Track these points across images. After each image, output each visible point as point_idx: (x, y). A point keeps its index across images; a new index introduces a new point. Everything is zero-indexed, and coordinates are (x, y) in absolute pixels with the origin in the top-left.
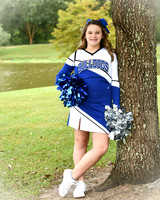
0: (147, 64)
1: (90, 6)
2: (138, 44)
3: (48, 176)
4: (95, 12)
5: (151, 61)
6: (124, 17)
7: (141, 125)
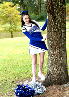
0: (62, 30)
2: (59, 21)
3: (13, 82)
6: (52, 8)
7: (60, 58)
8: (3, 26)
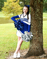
0: (40, 19)
1: (13, 1)
4: (15, 3)
6: (34, 4)
7: (38, 38)
8: (9, 15)
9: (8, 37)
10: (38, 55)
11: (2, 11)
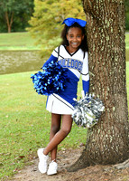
0: (116, 49)
2: (108, 30)
5: (120, 46)
6: (94, 3)
7: (111, 108)
9: (36, 111)
10: (111, 162)
11: (27, 29)
